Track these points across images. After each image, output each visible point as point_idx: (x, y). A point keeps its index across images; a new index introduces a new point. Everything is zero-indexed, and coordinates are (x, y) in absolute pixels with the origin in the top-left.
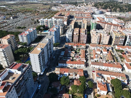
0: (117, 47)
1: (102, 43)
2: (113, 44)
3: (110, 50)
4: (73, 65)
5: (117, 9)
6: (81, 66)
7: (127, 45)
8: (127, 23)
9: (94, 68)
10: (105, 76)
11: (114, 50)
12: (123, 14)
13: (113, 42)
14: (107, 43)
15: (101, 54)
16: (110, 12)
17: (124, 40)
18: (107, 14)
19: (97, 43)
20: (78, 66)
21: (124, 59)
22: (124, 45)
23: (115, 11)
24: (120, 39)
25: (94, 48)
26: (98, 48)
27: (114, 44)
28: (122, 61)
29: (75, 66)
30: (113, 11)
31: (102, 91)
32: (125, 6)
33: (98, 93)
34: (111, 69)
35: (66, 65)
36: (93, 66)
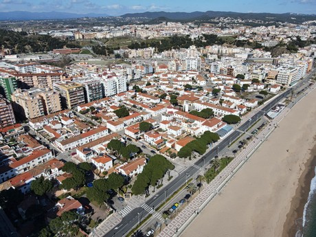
0: (79, 109)
1: (50, 111)
2: (69, 107)
3: (73, 116)
4: (29, 166)
5: (27, 47)
6: (44, 158)
7: (91, 100)
8: (68, 68)
9: (70, 149)
10: (95, 148)
11: (78, 113)
12: (44, 55)
13: (69, 103)
14: (59, 108)
15: (65, 127)
16: (15, 56)
17: (83, 93)
18: (12, 60)
19: (40, 115)
20: (40, 162)
21: (101, 118)
22: (86, 101)
23: (24, 52)
24: (78, 94)
25: (43, 124)
26: (50, 121)
27: (72, 106)
28: (101, 123)
29: (33, 163)
30: (19, 52)
31: (106, 164)
32: (39, 40)
33: (102, 171)
34: (95, 137)
35: (12, 173)
36: (68, 146)
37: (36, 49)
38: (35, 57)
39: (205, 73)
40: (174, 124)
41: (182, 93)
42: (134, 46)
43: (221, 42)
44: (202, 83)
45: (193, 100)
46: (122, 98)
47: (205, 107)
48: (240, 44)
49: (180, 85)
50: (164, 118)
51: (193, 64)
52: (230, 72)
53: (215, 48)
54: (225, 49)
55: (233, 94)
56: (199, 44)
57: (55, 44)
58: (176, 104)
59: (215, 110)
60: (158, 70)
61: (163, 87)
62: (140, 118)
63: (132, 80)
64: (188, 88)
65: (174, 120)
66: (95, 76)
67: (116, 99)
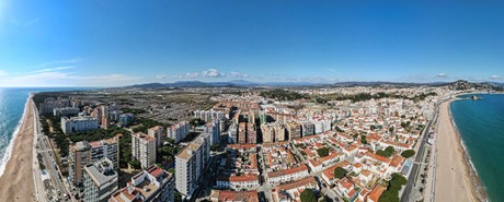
8: (299, 111)
12: (291, 102)
37: (289, 99)
38: (287, 103)
39: (382, 116)
40: (365, 167)
41: (369, 132)
42: (339, 99)
43: (387, 96)
44: (381, 123)
45: (377, 138)
46: (326, 136)
47: (387, 145)
48: (397, 97)
49: (366, 126)
50: (357, 160)
51: (374, 110)
52: (397, 114)
53: (384, 100)
54: (390, 100)
55: (403, 129)
56: (376, 98)
57: (298, 97)
58: (365, 143)
59: (395, 147)
60: (353, 114)
61: (355, 128)
62: (336, 158)
63: (336, 121)
64: (373, 128)
65: (364, 162)
66: (311, 119)
67: (322, 136)
